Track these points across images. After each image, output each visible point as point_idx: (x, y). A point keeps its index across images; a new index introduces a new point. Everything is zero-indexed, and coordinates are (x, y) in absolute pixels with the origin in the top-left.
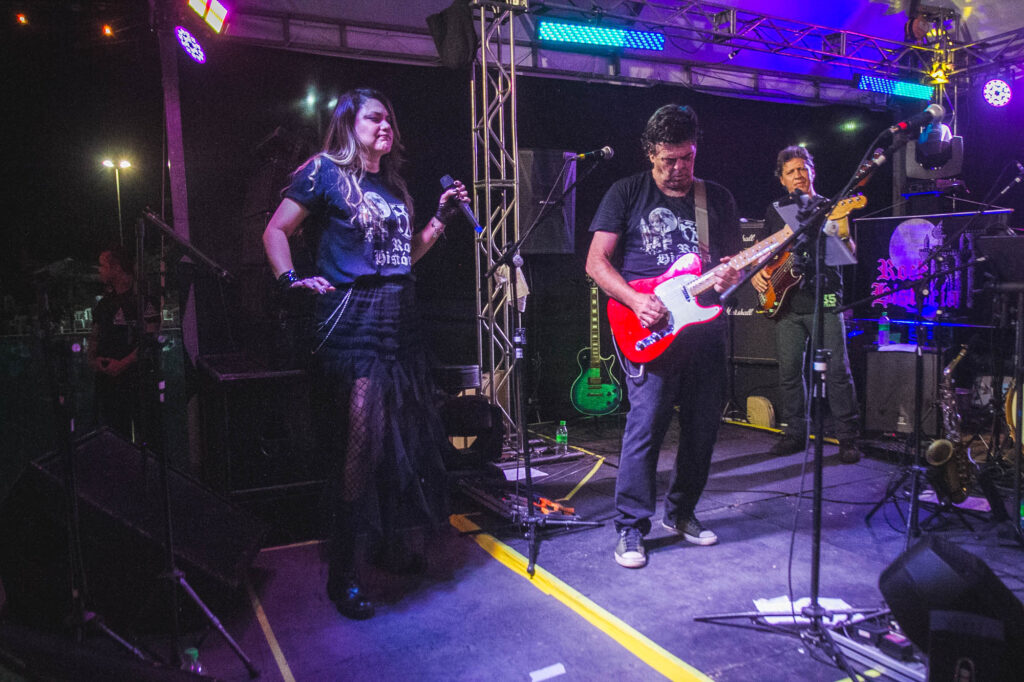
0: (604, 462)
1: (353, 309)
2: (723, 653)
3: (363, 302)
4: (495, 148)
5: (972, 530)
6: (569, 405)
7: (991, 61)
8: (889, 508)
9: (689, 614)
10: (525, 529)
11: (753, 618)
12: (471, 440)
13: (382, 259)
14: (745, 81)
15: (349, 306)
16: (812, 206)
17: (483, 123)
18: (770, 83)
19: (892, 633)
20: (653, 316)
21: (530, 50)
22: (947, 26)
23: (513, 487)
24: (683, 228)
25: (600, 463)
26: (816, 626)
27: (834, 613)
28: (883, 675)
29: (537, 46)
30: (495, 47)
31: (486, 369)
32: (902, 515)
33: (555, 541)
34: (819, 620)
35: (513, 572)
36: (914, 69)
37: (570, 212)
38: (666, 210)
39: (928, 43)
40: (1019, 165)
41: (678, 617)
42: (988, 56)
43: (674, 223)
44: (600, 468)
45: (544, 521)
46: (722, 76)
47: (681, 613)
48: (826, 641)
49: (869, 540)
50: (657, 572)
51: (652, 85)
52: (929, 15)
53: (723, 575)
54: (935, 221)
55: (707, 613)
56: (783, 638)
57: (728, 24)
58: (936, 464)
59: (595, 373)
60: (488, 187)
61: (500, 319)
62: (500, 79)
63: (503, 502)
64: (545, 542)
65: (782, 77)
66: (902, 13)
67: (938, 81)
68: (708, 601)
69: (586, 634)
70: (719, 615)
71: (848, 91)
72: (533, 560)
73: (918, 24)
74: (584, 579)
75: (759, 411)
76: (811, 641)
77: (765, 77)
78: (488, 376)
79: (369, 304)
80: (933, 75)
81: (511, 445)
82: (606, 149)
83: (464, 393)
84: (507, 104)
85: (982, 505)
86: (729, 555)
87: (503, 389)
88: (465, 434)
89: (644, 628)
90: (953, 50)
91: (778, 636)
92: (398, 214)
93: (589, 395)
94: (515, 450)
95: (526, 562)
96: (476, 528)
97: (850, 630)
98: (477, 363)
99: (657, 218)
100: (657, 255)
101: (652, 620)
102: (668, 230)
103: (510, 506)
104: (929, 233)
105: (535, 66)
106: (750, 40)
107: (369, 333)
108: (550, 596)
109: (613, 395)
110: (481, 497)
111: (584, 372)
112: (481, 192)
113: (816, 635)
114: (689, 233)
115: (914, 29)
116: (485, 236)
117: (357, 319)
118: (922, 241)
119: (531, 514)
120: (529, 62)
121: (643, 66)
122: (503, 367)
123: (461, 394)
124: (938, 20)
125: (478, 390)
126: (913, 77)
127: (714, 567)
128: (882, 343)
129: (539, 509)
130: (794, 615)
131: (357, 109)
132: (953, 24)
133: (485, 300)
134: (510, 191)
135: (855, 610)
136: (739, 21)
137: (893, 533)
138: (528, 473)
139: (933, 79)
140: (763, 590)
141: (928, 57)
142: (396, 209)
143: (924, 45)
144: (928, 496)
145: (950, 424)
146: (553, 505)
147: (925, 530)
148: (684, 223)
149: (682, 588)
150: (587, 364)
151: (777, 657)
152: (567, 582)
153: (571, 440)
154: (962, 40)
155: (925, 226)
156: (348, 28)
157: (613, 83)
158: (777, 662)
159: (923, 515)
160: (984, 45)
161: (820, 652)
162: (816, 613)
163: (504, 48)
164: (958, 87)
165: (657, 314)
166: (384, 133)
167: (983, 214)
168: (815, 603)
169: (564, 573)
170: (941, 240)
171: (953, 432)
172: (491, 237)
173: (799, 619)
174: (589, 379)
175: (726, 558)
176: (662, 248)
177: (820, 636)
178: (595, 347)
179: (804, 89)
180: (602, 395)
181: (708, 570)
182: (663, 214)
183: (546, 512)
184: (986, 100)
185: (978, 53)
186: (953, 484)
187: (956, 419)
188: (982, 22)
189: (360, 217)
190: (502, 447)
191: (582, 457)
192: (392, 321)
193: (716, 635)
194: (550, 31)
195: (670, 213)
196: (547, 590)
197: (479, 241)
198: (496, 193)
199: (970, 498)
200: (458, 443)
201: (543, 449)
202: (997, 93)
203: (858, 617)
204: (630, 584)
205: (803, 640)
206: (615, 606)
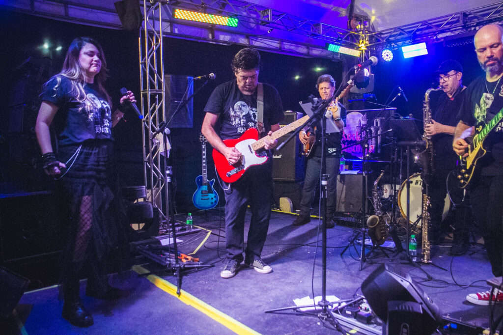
0: (211, 233)
1: (82, 156)
2: (281, 328)
3: (88, 153)
4: (152, 73)
5: (388, 257)
6: (192, 205)
7: (385, 41)
8: (352, 249)
9: (262, 309)
10: (174, 271)
11: (294, 309)
12: (142, 225)
13: (99, 130)
14: (275, 44)
15: (80, 155)
16: (319, 104)
17: (145, 60)
18: (287, 46)
19: (361, 311)
20: (235, 159)
21: (169, 24)
22: (365, 24)
23: (167, 248)
24: (251, 113)
25: (209, 234)
26: (325, 311)
27: (333, 303)
28: (358, 332)
29: (173, 22)
30: (152, 21)
31: (149, 187)
32: (357, 252)
33: (190, 276)
34: (327, 308)
35: (169, 295)
36: (352, 42)
37: (190, 106)
38: (243, 103)
39: (357, 31)
40: (399, 88)
41: (257, 311)
42: (383, 38)
43: (247, 110)
44: (209, 236)
45: (184, 266)
46: (265, 42)
47: (258, 310)
48: (330, 317)
49: (343, 265)
50: (244, 289)
51: (231, 44)
52: (357, 18)
53: (276, 288)
54: (363, 113)
55: (271, 308)
56: (310, 318)
57: (268, 16)
58: (371, 227)
59: (205, 188)
60: (149, 93)
61: (156, 162)
62: (154, 37)
63: (161, 257)
64: (184, 277)
65: (292, 43)
66: (346, 17)
67: (362, 49)
68: (271, 302)
69: (210, 325)
70: (278, 309)
71: (322, 51)
72: (180, 288)
73: (353, 22)
74: (207, 295)
75: (285, 204)
76: (323, 318)
77: (284, 43)
78: (150, 191)
79: (91, 153)
80: (360, 46)
81: (163, 226)
82: (212, 75)
83: (137, 201)
84: (158, 51)
85: (392, 245)
86: (278, 277)
87: (158, 197)
88: (139, 223)
89: (240, 319)
90: (368, 35)
91: (307, 317)
92: (105, 106)
93: (202, 199)
94: (165, 229)
95: (176, 288)
96: (147, 271)
97: (342, 311)
98: (144, 185)
99: (238, 107)
100: (238, 127)
101: (244, 314)
102: (244, 114)
103: (166, 259)
104: (361, 118)
105: (172, 32)
106: (278, 24)
107: (91, 170)
108: (190, 305)
109: (214, 199)
110: (149, 255)
111: (199, 188)
112: (145, 96)
113: (325, 315)
114: (255, 117)
115: (351, 24)
116: (147, 118)
117: (85, 162)
118: (357, 122)
119: (177, 263)
120: (168, 30)
121: (226, 35)
122: (158, 186)
123: (136, 202)
124: (361, 21)
125: (145, 199)
126: (352, 46)
127: (271, 284)
128: (342, 170)
129: (181, 260)
130: (315, 306)
131: (80, 49)
132: (367, 23)
133: (147, 152)
134: (160, 95)
135: (342, 301)
136: (273, 15)
137: (353, 261)
138: (175, 240)
139: (360, 48)
140: (297, 294)
141: (358, 37)
142: (104, 103)
143: (356, 32)
144: (368, 242)
145: (377, 208)
146: (188, 257)
147: (368, 259)
148: (252, 110)
149: (257, 296)
150: (201, 184)
151: (307, 328)
152: (198, 298)
153: (194, 223)
154: (371, 30)
155: (359, 115)
156: (69, 6)
157: (211, 42)
158: (308, 330)
159: (367, 251)
160: (381, 33)
161: (328, 323)
162: (325, 304)
163: (156, 22)
164: (371, 52)
165: (236, 158)
166: (95, 63)
167: (385, 110)
168: (324, 299)
169: (196, 293)
170: (366, 122)
171: (378, 211)
172: (151, 119)
173: (318, 308)
174: (202, 191)
175: (277, 279)
176: (240, 124)
177: (327, 315)
178: (205, 175)
179: (302, 50)
180: (208, 199)
181: (269, 286)
182: (241, 105)
183: (184, 261)
184: (383, 59)
185: (378, 37)
186: (379, 236)
187: (380, 205)
188: (380, 23)
189: (86, 107)
190: (159, 228)
191: (200, 231)
192: (103, 163)
193: (276, 319)
194: (181, 14)
195: (245, 104)
196: (187, 302)
197: (144, 121)
198: (153, 97)
199: (386, 242)
200: (135, 227)
201: (180, 228)
202: (387, 55)
203: (344, 304)
204: (231, 296)
205: (319, 318)
206: (224, 308)
